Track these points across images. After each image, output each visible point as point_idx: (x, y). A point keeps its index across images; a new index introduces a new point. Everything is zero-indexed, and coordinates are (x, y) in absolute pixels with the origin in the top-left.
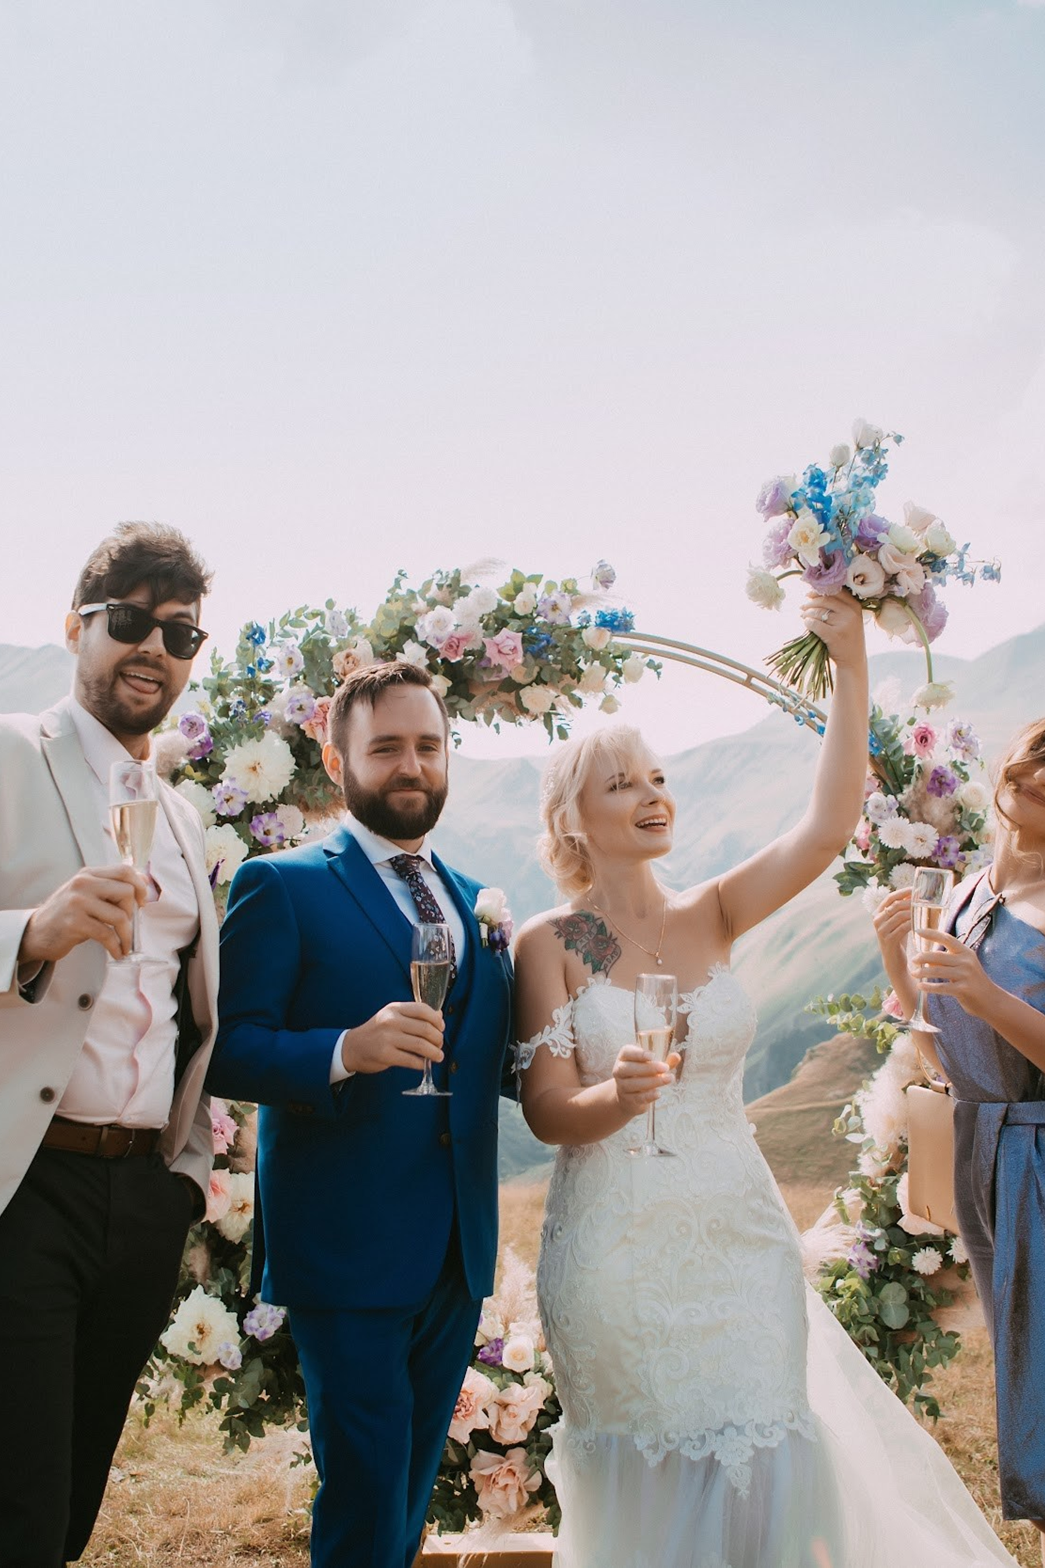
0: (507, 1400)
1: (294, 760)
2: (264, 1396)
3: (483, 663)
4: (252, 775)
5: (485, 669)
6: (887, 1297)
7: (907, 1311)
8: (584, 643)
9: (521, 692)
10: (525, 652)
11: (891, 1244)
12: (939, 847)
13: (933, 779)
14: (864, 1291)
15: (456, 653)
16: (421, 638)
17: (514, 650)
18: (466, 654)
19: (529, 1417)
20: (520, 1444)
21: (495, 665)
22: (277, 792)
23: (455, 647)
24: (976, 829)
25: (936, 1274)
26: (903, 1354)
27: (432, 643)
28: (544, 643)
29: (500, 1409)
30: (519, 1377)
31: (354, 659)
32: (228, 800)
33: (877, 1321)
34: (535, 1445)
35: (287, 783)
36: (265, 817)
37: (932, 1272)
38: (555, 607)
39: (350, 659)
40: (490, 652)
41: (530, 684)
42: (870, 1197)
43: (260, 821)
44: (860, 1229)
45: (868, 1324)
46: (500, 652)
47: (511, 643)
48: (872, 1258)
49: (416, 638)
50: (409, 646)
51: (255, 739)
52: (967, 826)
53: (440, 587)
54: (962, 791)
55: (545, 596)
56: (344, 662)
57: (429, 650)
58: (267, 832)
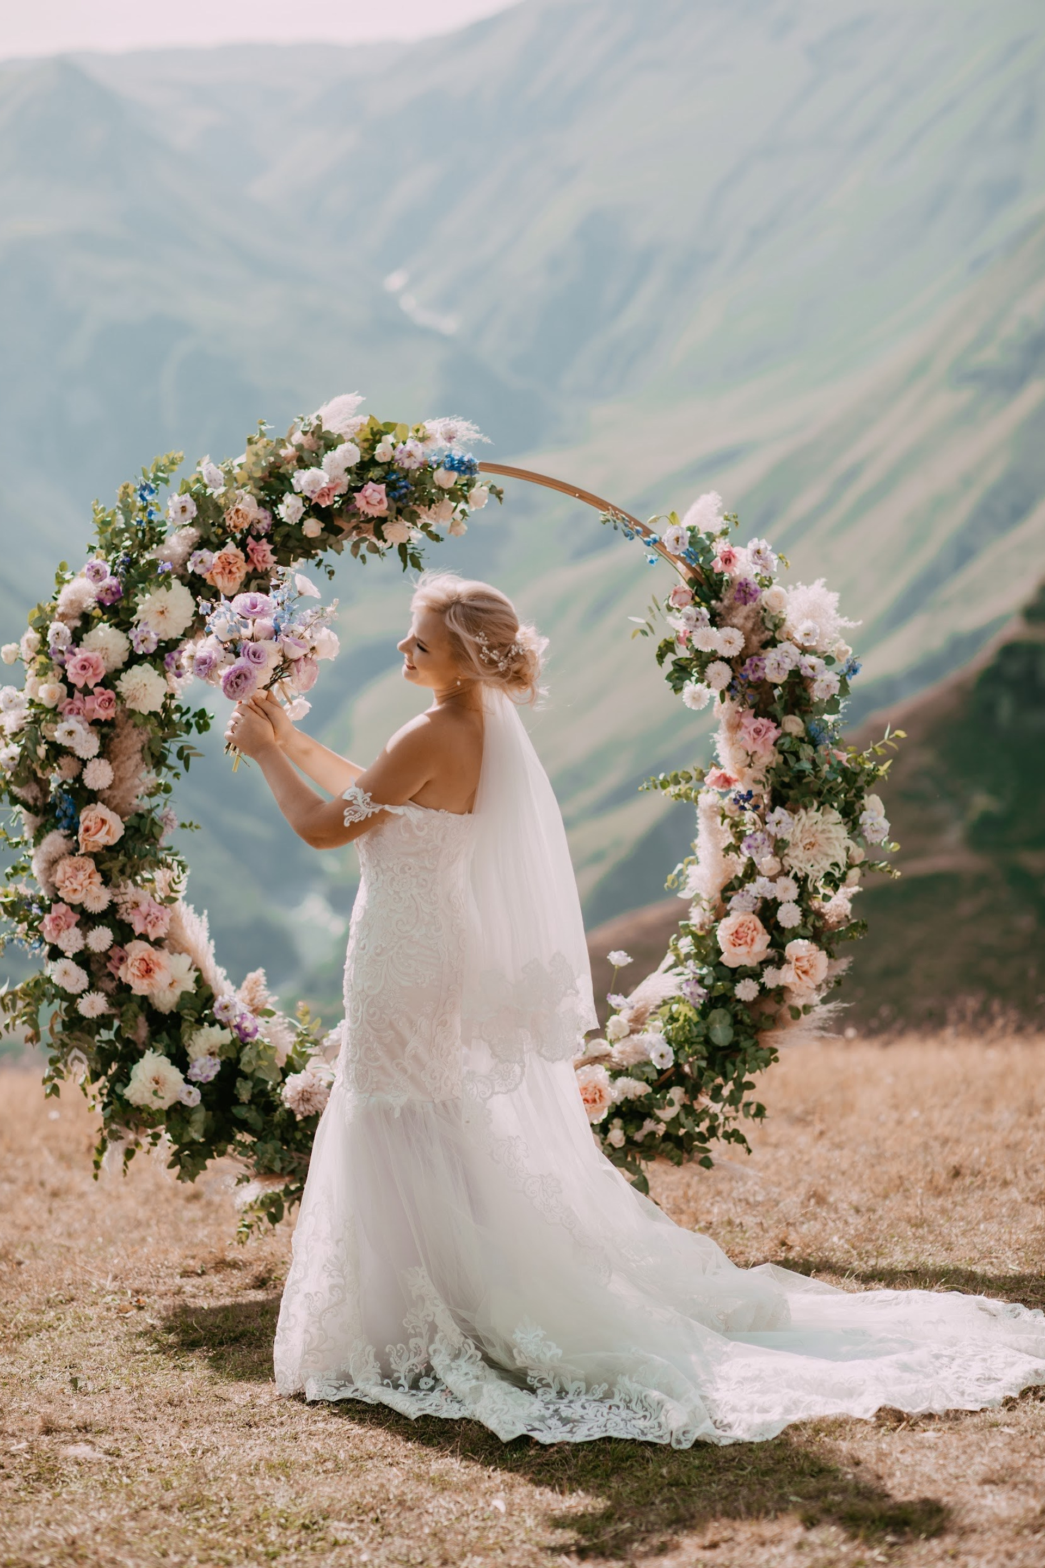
3: (351, 508)
4: (161, 617)
6: (714, 1020)
7: (731, 1032)
8: (435, 483)
9: (383, 527)
10: (387, 495)
11: (717, 979)
12: (745, 647)
13: (740, 587)
14: (696, 1018)
15: (327, 499)
16: (298, 490)
17: (380, 502)
18: (336, 498)
21: (363, 510)
22: (182, 632)
23: (326, 495)
24: (777, 627)
25: (756, 1002)
26: (729, 1067)
27: (306, 493)
28: (404, 491)
31: (242, 513)
32: (143, 641)
33: (707, 1041)
35: (190, 624)
36: (175, 654)
37: (751, 999)
38: (410, 454)
40: (359, 500)
41: (391, 520)
42: (698, 940)
43: (173, 658)
44: (692, 969)
45: (699, 1043)
46: (368, 503)
47: (377, 497)
48: (702, 991)
49: (292, 491)
50: (288, 498)
51: (163, 588)
52: (770, 626)
53: (305, 433)
54: (765, 596)
55: (401, 446)
56: (234, 517)
57: (306, 499)
58: (178, 667)
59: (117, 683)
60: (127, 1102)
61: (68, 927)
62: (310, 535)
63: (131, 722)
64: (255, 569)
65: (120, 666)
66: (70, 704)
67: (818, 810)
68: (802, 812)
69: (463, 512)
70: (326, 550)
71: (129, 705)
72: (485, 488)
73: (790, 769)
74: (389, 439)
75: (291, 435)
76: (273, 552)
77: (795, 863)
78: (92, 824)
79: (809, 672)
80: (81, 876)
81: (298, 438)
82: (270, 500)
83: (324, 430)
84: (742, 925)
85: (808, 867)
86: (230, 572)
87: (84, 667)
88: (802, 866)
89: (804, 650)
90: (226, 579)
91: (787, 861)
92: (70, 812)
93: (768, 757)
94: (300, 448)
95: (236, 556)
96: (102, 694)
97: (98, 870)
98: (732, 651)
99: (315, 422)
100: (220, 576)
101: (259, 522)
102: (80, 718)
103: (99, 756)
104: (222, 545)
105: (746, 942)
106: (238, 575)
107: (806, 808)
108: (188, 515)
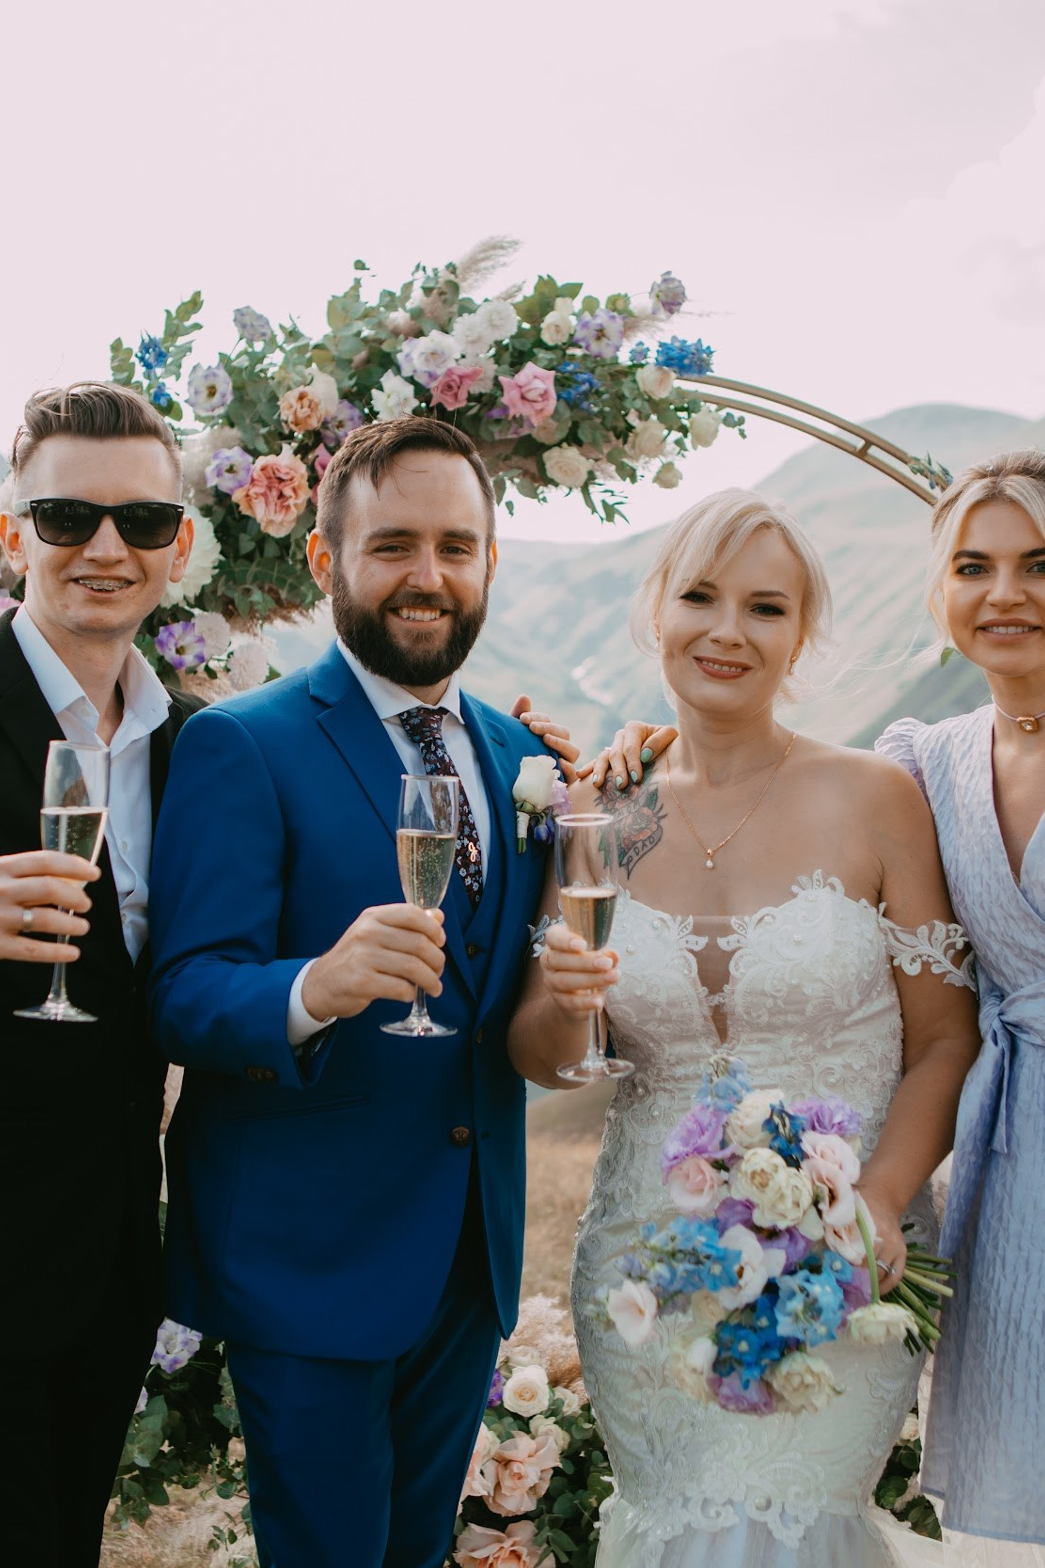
0: (509, 1454)
1: (219, 547)
2: (166, 1448)
3: (496, 413)
5: (498, 421)
8: (638, 389)
9: (546, 455)
10: (559, 397)
15: (456, 396)
16: (407, 372)
17: (544, 395)
18: (471, 398)
19: (541, 1479)
20: (526, 1516)
21: (514, 417)
22: (193, 592)
23: (455, 388)
27: (422, 379)
28: (585, 387)
29: (500, 1469)
30: (523, 1423)
31: (311, 401)
34: (546, 1518)
35: (208, 580)
36: (176, 628)
38: (600, 334)
39: (306, 402)
40: (509, 397)
41: (559, 445)
43: (171, 634)
46: (523, 398)
47: (540, 385)
49: (398, 371)
50: (389, 380)
53: (428, 292)
55: (586, 316)
56: (296, 406)
57: (421, 392)
58: (180, 651)
74: (568, 305)
83: (459, 288)
86: (281, 495)
90: (272, 507)
94: (418, 314)
95: (293, 470)
99: (449, 276)
100: (262, 499)
101: (340, 425)
104: (277, 448)
106: (291, 502)
108: (217, 399)
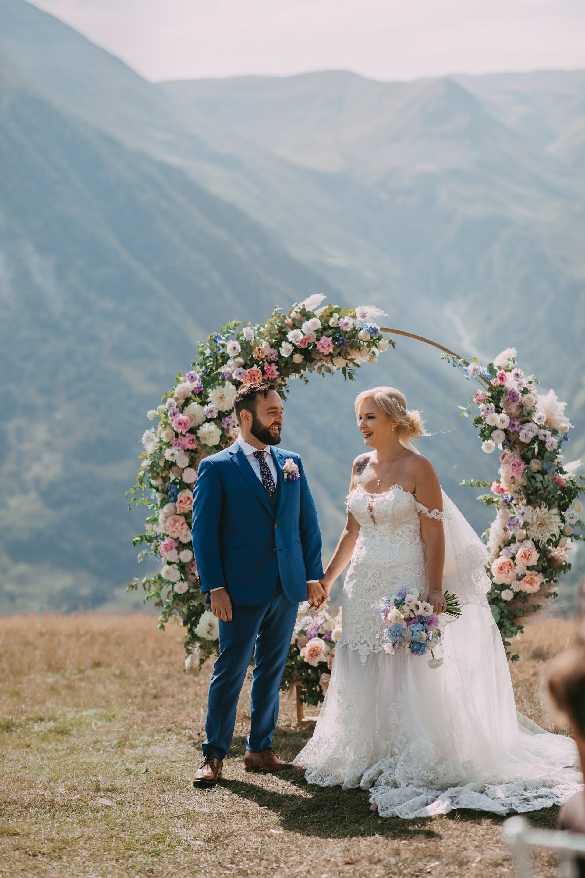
3: (315, 350)
4: (221, 401)
8: (359, 338)
9: (333, 359)
12: (510, 424)
13: (510, 394)
15: (305, 345)
16: (290, 341)
17: (329, 346)
18: (309, 344)
21: (321, 352)
23: (304, 343)
24: (530, 414)
27: (294, 342)
28: (341, 342)
32: (211, 412)
36: (227, 419)
37: (510, 599)
38: (346, 324)
39: (261, 351)
40: (319, 347)
41: (337, 356)
43: (225, 421)
46: (323, 347)
47: (327, 344)
49: (286, 340)
50: (284, 344)
51: (221, 386)
52: (525, 414)
53: (297, 312)
54: (524, 399)
55: (341, 320)
56: (258, 352)
57: (293, 345)
58: (228, 425)
59: (198, 431)
60: (196, 635)
61: (172, 549)
62: (297, 362)
63: (204, 450)
64: (268, 378)
65: (201, 423)
66: (176, 441)
67: (545, 508)
68: (538, 508)
69: (373, 353)
70: (305, 370)
71: (203, 442)
72: (387, 341)
73: (533, 487)
74: (336, 315)
75: (291, 312)
76: (277, 370)
77: (532, 533)
78: (183, 499)
79: (543, 438)
80: (177, 524)
81: (293, 315)
82: (276, 346)
83: (306, 310)
84: (504, 564)
85: (540, 536)
87: (180, 424)
88: (537, 535)
89: (540, 427)
91: (529, 533)
92: (175, 494)
93: (521, 480)
94: (294, 320)
95: (258, 372)
96: (189, 437)
97: (186, 522)
98: (505, 426)
99: (302, 307)
101: (271, 355)
102: (180, 448)
103: (190, 466)
104: (253, 366)
105: (505, 572)
107: (540, 507)
108: (236, 351)
